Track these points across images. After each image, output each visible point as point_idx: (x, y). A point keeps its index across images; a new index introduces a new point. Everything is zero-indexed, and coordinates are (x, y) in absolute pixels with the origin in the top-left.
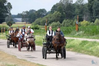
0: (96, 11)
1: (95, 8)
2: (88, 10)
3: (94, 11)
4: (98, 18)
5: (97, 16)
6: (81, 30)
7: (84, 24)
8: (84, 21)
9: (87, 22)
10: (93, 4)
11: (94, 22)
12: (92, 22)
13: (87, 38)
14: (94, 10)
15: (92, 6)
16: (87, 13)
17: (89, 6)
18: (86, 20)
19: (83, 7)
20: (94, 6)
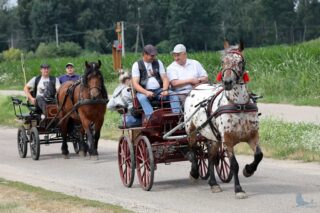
0: (38, 25)
1: (36, 18)
2: (19, 24)
3: (34, 26)
4: (43, 41)
5: (42, 38)
6: (4, 71)
7: (12, 56)
8: (11, 49)
9: (17, 51)
10: (30, 8)
11: (34, 50)
12: (31, 53)
13: (19, 89)
14: (35, 24)
15: (27, 14)
16: (17, 31)
17: (20, 14)
18: (16, 48)
19: (6, 16)
20: (33, 14)
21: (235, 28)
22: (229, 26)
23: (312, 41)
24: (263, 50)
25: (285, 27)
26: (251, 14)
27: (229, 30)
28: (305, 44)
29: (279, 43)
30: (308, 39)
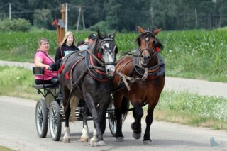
21: (162, 13)
24: (185, 33)
26: (176, 2)
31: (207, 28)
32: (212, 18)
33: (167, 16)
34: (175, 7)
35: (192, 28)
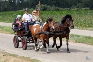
21: (4, 7)
22: (2, 7)
23: (19, 11)
24: (9, 12)
25: (14, 7)
26: (7, 5)
27: (2, 8)
28: (18, 11)
29: (13, 11)
30: (18, 10)
31: (15, 11)
32: (16, 8)
33: (5, 8)
34: (7, 6)
35: (11, 11)
